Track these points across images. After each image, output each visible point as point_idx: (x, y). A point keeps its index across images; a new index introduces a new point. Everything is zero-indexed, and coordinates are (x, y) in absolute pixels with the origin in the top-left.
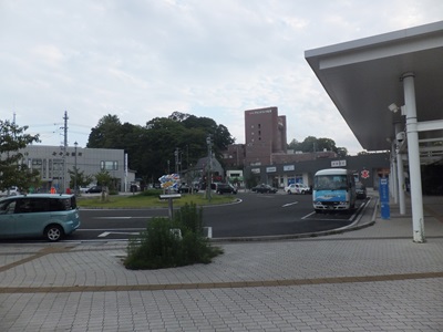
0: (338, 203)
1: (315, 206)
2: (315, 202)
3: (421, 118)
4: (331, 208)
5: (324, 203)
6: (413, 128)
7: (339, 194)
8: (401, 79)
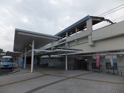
0: (9, 66)
1: (1, 67)
2: (1, 66)
3: (35, 48)
4: (7, 67)
5: (4, 66)
6: (33, 50)
7: (9, 63)
8: (32, 40)
